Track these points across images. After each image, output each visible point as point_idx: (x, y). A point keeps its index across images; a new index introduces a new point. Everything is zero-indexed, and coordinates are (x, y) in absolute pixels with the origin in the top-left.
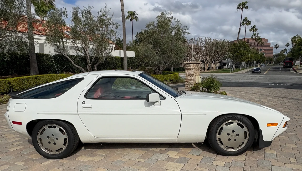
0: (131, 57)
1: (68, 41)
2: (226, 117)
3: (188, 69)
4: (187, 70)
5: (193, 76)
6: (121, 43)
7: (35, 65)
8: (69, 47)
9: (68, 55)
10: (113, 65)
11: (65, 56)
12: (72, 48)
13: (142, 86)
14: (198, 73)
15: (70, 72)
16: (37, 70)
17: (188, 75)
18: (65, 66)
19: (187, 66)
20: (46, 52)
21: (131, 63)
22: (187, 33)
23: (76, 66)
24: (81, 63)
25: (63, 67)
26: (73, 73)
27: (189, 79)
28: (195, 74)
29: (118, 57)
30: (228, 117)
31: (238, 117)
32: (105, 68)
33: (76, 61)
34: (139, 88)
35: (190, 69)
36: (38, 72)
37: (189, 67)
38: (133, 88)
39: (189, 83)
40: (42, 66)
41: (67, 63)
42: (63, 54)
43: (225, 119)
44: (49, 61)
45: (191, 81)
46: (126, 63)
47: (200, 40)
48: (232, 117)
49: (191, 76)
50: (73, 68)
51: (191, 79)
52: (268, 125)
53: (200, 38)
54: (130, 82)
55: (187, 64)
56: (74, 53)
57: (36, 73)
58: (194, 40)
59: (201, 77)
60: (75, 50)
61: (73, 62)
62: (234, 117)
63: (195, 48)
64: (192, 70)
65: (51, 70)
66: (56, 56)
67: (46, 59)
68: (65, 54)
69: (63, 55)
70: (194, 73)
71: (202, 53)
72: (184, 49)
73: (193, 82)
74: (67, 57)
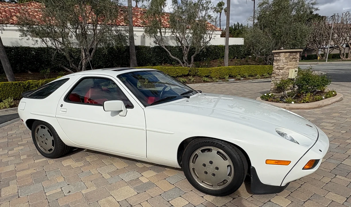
0: (237, 45)
1: (167, 31)
2: (201, 141)
3: (277, 60)
4: (275, 62)
5: (282, 70)
6: (240, 28)
7: (134, 58)
8: (169, 38)
9: (166, 47)
10: (215, 55)
11: (163, 47)
12: (172, 38)
13: (243, 79)
14: (294, 65)
15: (168, 63)
16: (136, 62)
17: (276, 68)
18: (163, 58)
19: (276, 56)
20: (147, 44)
21: (237, 52)
22: (314, 8)
23: (173, 57)
24: (180, 54)
25: (161, 58)
26: (171, 64)
27: (277, 73)
28: (287, 67)
29: (222, 46)
30: (203, 141)
31: (217, 143)
32: (205, 59)
33: (175, 52)
34: (238, 81)
35: (279, 60)
36: (136, 64)
37: (278, 58)
38: (231, 81)
39: (277, 78)
40: (142, 58)
41: (165, 54)
42: (162, 45)
43: (200, 143)
44: (148, 53)
45: (279, 76)
46: (228, 53)
47: (346, 16)
48: (209, 142)
49: (279, 70)
50: (171, 60)
51: (279, 73)
52: (268, 162)
53: (348, 13)
54: (228, 74)
55: (277, 53)
56: (174, 43)
57: (135, 65)
58: (336, 18)
59: (296, 71)
60: (175, 40)
61: (170, 53)
62: (211, 143)
63: (337, 28)
64: (282, 62)
65: (149, 62)
66: (155, 48)
67: (145, 51)
68: (163, 45)
69: (161, 47)
70: (285, 66)
71: (349, 34)
72: (307, 31)
73: (282, 77)
74: (165, 48)
